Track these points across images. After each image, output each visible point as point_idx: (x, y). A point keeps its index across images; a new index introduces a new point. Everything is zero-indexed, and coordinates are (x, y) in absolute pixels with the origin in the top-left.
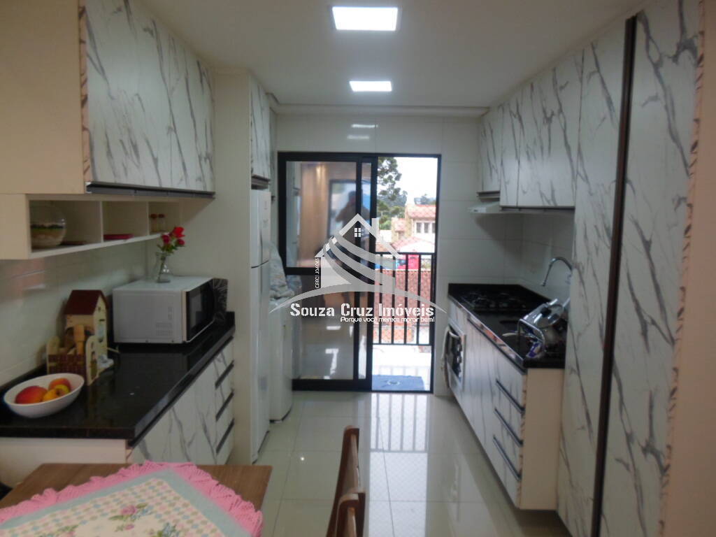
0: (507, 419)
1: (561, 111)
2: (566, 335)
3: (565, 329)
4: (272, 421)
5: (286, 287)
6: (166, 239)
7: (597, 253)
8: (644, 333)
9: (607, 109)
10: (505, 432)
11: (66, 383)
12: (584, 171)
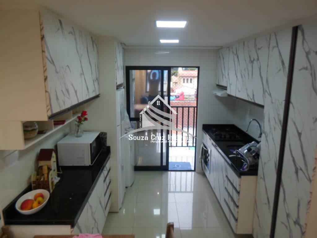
0: (231, 194)
1: (258, 59)
2: (259, 161)
3: (258, 158)
4: (126, 187)
5: (131, 128)
6: (79, 118)
7: (275, 130)
8: (297, 173)
9: (281, 66)
10: (230, 199)
11: (42, 196)
12: (269, 91)
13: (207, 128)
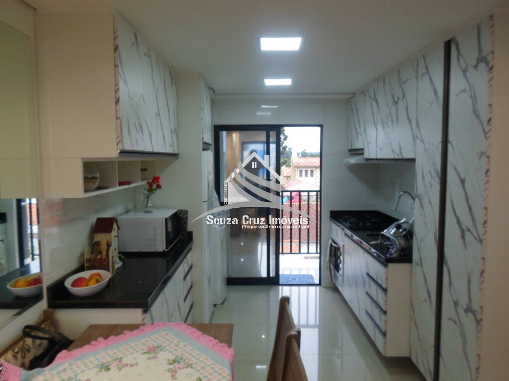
0: (375, 298)
1: (404, 97)
2: (412, 242)
3: (412, 237)
4: (215, 305)
6: (150, 185)
7: (431, 188)
8: (463, 237)
9: (434, 97)
10: (374, 306)
11: (99, 275)
12: (421, 136)
13: (337, 216)
